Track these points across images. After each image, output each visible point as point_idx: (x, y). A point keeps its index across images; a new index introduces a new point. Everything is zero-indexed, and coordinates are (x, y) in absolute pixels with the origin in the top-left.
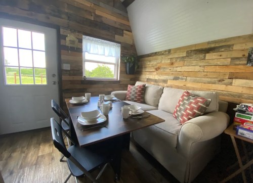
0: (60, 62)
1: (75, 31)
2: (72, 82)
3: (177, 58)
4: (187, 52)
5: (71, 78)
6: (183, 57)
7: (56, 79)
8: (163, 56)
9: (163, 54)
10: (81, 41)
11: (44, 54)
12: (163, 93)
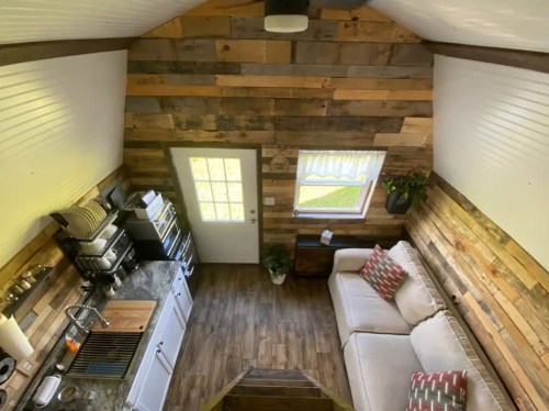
0: (261, 196)
1: (285, 147)
2: (276, 221)
3: (511, 273)
4: (539, 286)
5: (275, 215)
6: (523, 287)
7: (256, 216)
8: (485, 233)
9: (487, 229)
10: (294, 161)
11: (240, 185)
12: (432, 316)
